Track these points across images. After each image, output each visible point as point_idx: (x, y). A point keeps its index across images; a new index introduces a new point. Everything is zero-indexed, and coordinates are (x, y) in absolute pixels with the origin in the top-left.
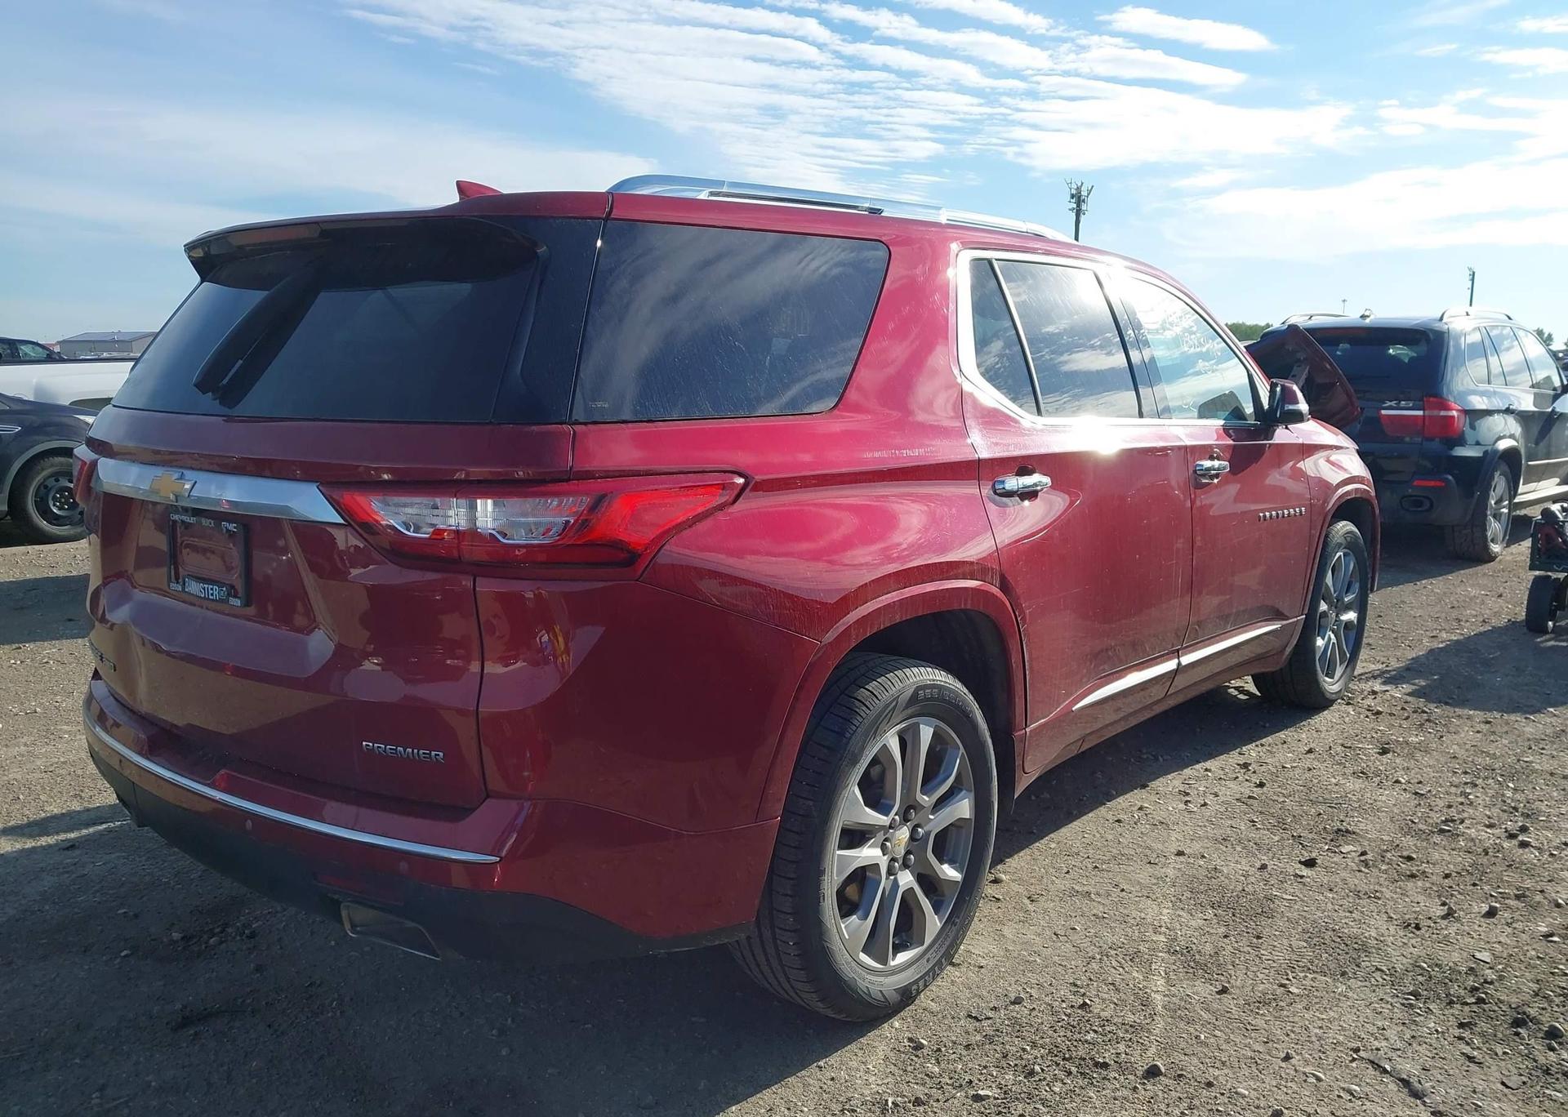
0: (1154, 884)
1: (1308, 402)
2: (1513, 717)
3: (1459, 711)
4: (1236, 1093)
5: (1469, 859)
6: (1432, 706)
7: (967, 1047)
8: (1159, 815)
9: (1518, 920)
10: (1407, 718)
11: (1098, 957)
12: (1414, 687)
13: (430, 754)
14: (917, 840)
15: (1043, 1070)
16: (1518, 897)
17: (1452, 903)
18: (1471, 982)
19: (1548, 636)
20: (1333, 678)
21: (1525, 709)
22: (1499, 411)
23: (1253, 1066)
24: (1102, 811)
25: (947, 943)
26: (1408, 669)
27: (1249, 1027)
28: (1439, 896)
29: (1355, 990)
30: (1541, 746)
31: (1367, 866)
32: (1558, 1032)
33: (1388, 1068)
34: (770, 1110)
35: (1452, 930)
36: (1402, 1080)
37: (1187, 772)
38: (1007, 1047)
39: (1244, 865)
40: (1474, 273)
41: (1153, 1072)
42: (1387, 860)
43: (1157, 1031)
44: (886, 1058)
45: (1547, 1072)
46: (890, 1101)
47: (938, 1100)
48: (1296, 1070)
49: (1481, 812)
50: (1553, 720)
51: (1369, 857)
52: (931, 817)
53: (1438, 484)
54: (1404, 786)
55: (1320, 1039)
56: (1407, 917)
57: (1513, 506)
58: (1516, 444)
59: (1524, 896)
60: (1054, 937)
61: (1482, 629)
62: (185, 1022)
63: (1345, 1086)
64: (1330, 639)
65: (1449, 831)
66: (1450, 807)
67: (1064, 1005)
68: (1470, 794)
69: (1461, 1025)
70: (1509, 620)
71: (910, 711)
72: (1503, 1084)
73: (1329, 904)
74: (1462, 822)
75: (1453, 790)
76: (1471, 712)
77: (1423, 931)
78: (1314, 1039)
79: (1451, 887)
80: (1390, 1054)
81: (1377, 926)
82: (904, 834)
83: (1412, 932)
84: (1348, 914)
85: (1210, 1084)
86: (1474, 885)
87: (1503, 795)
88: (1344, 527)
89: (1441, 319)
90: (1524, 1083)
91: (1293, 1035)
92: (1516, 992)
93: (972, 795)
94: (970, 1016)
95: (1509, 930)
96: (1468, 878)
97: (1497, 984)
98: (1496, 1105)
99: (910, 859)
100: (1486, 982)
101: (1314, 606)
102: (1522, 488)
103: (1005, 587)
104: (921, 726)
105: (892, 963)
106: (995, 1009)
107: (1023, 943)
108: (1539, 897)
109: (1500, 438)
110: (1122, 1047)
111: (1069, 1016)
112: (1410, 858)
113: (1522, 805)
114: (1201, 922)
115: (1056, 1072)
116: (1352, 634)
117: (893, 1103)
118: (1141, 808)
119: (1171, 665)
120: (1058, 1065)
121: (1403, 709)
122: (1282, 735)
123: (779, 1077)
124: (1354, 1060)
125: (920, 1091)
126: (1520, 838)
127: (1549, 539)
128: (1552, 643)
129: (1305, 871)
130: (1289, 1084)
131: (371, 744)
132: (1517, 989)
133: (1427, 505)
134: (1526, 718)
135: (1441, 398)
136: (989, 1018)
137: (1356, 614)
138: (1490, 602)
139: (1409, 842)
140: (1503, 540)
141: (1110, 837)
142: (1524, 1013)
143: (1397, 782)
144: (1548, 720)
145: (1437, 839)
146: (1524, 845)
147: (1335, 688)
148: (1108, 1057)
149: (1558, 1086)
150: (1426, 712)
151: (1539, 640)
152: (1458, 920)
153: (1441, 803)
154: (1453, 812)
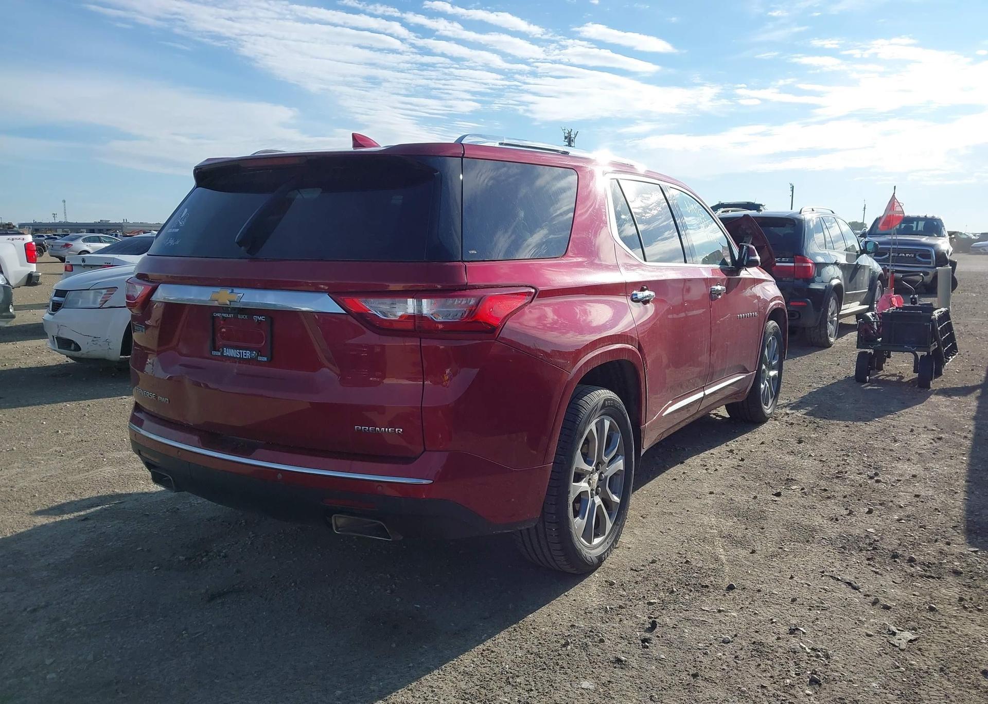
0: (703, 507)
1: (759, 256)
2: (859, 423)
3: (832, 422)
4: (772, 593)
5: (853, 489)
6: (818, 420)
7: (636, 583)
8: (695, 476)
9: (883, 515)
10: (807, 425)
11: (686, 541)
12: (806, 411)
13: (395, 430)
14: (602, 480)
15: (677, 590)
16: (881, 504)
17: (850, 508)
18: (868, 541)
19: (867, 384)
20: (767, 406)
21: (864, 419)
22: (832, 264)
23: (777, 582)
24: (664, 475)
25: (615, 535)
26: (801, 402)
27: (770, 566)
28: (843, 506)
29: (814, 548)
30: (876, 437)
31: (806, 494)
32: (913, 559)
33: (840, 578)
34: (549, 615)
35: (853, 520)
36: (847, 583)
37: (702, 455)
38: (656, 581)
39: (745, 497)
40: (793, 186)
41: (731, 588)
42: (815, 492)
43: (727, 571)
44: (598, 590)
45: (912, 576)
46: (608, 607)
47: (631, 606)
48: (797, 583)
49: (854, 469)
50: (879, 424)
51: (806, 490)
52: (607, 469)
53: (803, 304)
54: (814, 458)
55: (804, 569)
56: (831, 515)
57: (840, 317)
58: (840, 282)
59: (883, 503)
60: (661, 533)
61: (833, 381)
62: (212, 598)
63: (822, 587)
64: (766, 385)
65: (841, 477)
66: (838, 466)
67: (677, 563)
68: (846, 460)
69: (868, 559)
70: (846, 377)
71: (602, 411)
72: (893, 582)
73: (792, 512)
74: (846, 472)
75: (838, 458)
76: (838, 422)
77: (840, 521)
78: (801, 569)
79: (848, 502)
80: (838, 573)
81: (818, 521)
82: (596, 477)
83: (834, 522)
84: (802, 516)
85: (759, 591)
86: (859, 500)
87: (863, 460)
88: (772, 324)
89: (800, 213)
90: (903, 581)
91: (791, 569)
92: (891, 544)
93: (624, 457)
94: (632, 569)
95: (880, 519)
96: (855, 497)
97: (880, 541)
98: (893, 591)
99: (600, 490)
100: (875, 540)
101: (760, 367)
102: (843, 307)
103: (640, 349)
104: (605, 420)
105: (593, 544)
106: (643, 566)
107: (646, 537)
108: (891, 504)
109: (832, 279)
110: (712, 578)
111: (681, 567)
112: (825, 490)
113: (873, 464)
114: (732, 523)
115: (684, 591)
116: (776, 382)
117: (610, 608)
118: (684, 473)
119: (700, 395)
120: (684, 588)
121: (804, 421)
122: (745, 436)
123: (547, 601)
124: (823, 576)
125: (621, 603)
126: (876, 478)
127: (866, 331)
128: (869, 387)
129: (777, 499)
130: (796, 588)
131: (360, 427)
132: (890, 543)
133: (797, 316)
134: (865, 424)
135: (803, 256)
136: (642, 570)
137: (777, 372)
138: (834, 368)
139: (823, 483)
140: (835, 335)
141: (673, 487)
142: (896, 553)
143: (810, 456)
144: (877, 424)
145: (835, 480)
146: (878, 481)
147: (769, 411)
148: (707, 583)
149: (918, 581)
150: (816, 423)
151: (862, 386)
152: (855, 515)
153: (834, 465)
154: (840, 468)
